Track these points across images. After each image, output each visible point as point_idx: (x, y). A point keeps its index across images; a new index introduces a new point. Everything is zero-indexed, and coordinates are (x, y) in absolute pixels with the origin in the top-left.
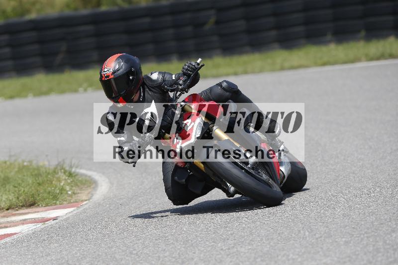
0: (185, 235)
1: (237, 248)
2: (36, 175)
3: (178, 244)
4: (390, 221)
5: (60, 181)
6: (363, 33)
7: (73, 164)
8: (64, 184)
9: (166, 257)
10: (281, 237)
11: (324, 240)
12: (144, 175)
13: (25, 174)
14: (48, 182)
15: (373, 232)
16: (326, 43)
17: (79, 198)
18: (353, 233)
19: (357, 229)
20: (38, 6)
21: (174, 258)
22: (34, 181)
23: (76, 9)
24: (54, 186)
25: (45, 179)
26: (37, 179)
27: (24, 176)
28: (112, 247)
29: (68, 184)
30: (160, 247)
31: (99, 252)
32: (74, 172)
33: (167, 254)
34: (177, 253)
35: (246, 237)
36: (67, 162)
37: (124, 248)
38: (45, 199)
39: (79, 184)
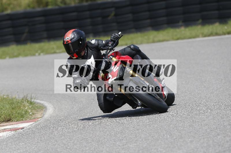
0: (98, 138)
1: (128, 145)
2: (11, 103)
3: (94, 143)
4: (216, 129)
5: (25, 107)
6: (200, 21)
7: (32, 96)
8: (27, 109)
9: (87, 150)
10: (153, 138)
11: (178, 140)
12: (74, 103)
13: (5, 103)
14: (18, 107)
15: (206, 135)
16: (178, 27)
17: (36, 116)
18: (195, 136)
19: (197, 133)
20: (12, 6)
21: (92, 150)
22: (10, 107)
23: (33, 8)
24: (22, 109)
25: (16, 105)
26: (12, 105)
27: (4, 104)
28: (55, 145)
29: (30, 109)
30: (83, 145)
31: (48, 147)
32: (33, 102)
33: (88, 148)
34: (93, 148)
35: (133, 139)
36: (29, 96)
37: (63, 145)
38: (16, 117)
39: (36, 108)
